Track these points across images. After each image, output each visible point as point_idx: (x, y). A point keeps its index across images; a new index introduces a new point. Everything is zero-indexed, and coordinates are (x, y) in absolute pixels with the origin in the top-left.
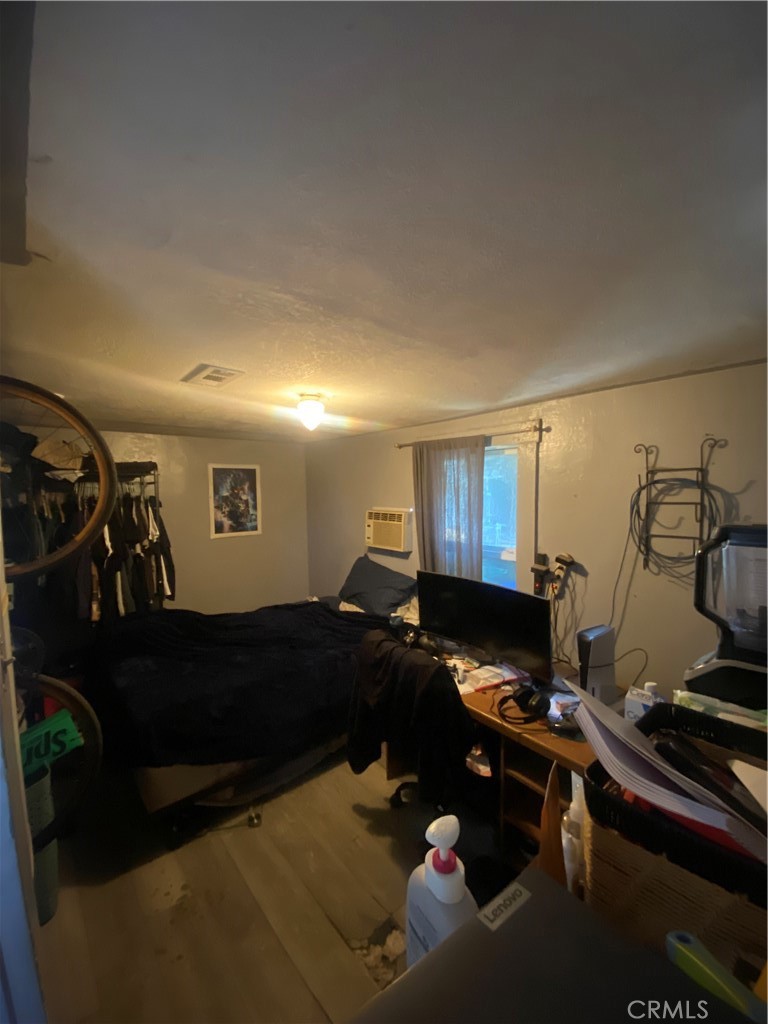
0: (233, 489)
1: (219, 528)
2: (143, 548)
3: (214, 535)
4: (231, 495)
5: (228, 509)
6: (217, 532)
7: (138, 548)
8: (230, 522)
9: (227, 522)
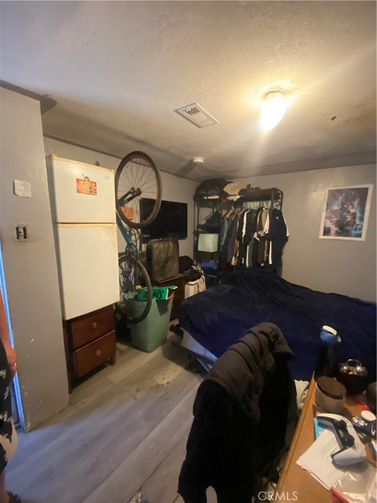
0: (343, 204)
1: (327, 232)
2: (259, 236)
3: (321, 237)
4: (341, 209)
5: (336, 219)
6: (324, 234)
7: (255, 236)
8: (336, 229)
9: (334, 229)
